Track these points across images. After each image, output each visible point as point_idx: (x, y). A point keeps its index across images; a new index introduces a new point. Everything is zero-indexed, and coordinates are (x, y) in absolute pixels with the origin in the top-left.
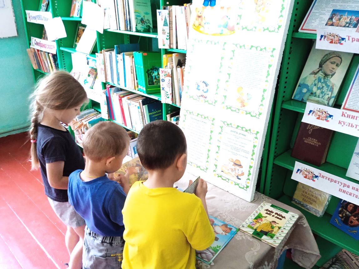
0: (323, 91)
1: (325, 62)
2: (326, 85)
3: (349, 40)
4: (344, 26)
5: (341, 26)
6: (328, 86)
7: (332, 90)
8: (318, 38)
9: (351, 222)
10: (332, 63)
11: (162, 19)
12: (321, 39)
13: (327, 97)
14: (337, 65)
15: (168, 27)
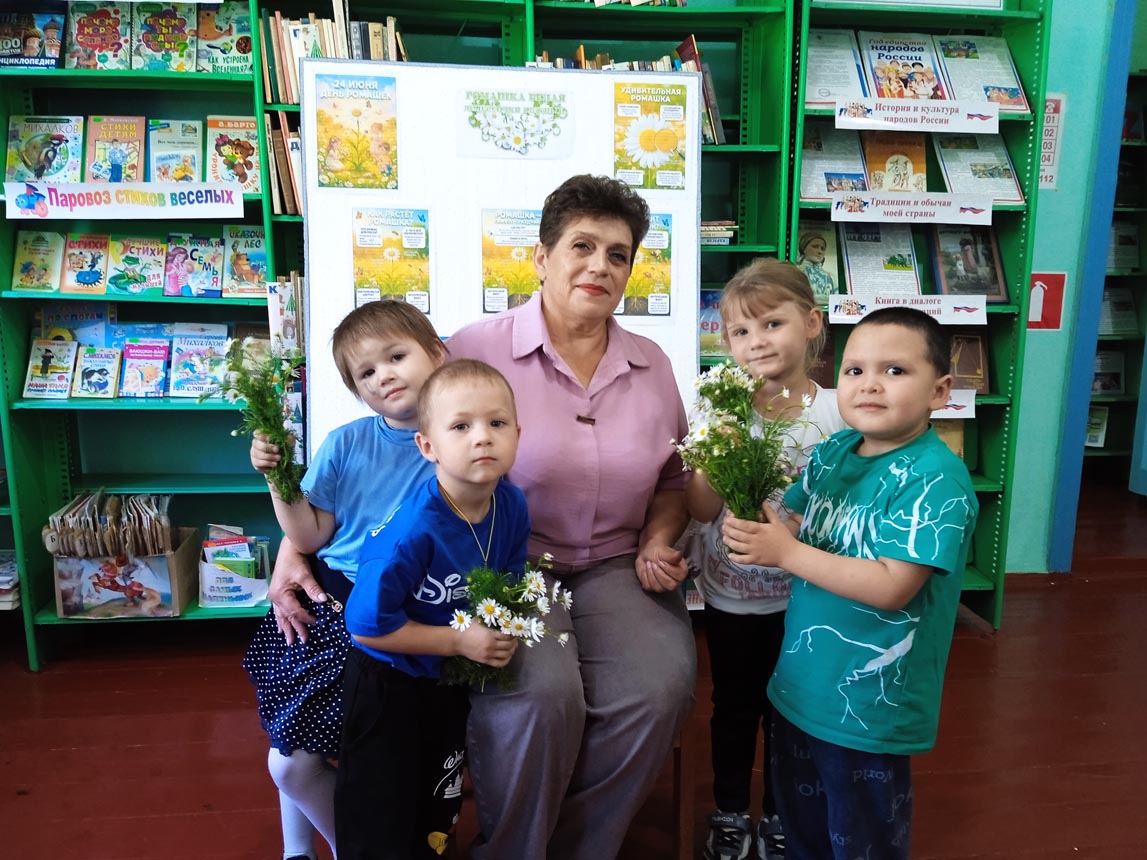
1: (805, 246)
2: (820, 275)
4: (853, 189)
5: (848, 189)
6: (824, 277)
7: (830, 281)
8: (834, 206)
10: (814, 247)
12: (836, 209)
13: (828, 290)
14: (823, 249)
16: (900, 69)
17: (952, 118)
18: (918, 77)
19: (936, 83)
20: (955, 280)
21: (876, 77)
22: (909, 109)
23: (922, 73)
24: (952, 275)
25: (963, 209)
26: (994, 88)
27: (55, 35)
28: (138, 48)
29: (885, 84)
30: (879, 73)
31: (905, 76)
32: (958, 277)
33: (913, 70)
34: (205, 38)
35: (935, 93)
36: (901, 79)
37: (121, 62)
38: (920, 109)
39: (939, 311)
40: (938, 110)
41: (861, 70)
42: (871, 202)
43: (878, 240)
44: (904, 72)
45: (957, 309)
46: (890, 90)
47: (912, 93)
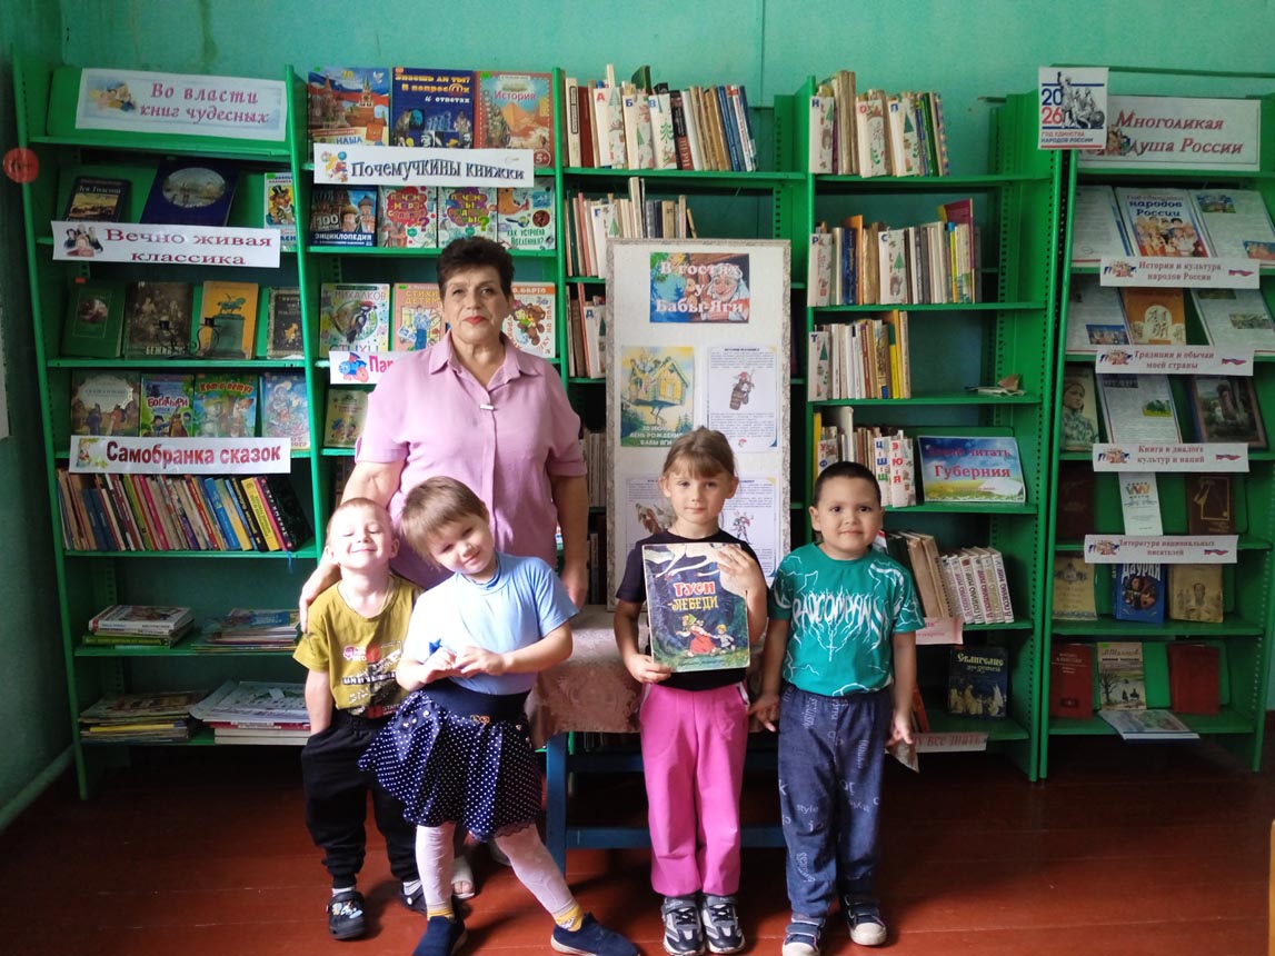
2: (1080, 422)
3: (1136, 356)
4: (1115, 344)
5: (1111, 344)
6: (1083, 423)
7: (1090, 427)
8: (1098, 359)
9: (1145, 603)
11: (818, 349)
12: (1100, 361)
13: (1088, 437)
14: (1082, 395)
15: (827, 362)
16: (1160, 224)
17: (1214, 274)
18: (1178, 233)
19: (1196, 239)
20: (1215, 426)
21: (1137, 234)
22: (1171, 266)
23: (1181, 229)
24: (1211, 421)
25: (1225, 361)
26: (1253, 243)
27: (369, 211)
28: (443, 222)
29: (1146, 241)
30: (1140, 230)
31: (1165, 232)
32: (1217, 424)
33: (1173, 226)
34: (505, 212)
35: (1196, 249)
36: (1161, 235)
37: (429, 236)
38: (1183, 266)
39: (1202, 460)
40: (1201, 267)
41: (1121, 227)
42: (1134, 355)
43: (1135, 386)
44: (1164, 228)
45: (1219, 457)
46: (1152, 247)
47: (1174, 250)
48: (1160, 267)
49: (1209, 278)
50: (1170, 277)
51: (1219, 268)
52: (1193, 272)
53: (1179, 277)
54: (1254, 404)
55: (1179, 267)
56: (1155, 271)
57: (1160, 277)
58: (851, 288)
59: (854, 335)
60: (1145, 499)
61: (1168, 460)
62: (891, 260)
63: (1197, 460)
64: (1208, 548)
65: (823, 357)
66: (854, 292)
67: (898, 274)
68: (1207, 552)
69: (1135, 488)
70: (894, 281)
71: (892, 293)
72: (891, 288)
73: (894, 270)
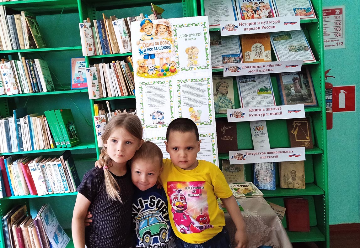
0: (226, 103)
1: (219, 88)
3: (243, 68)
4: (234, 63)
5: (232, 63)
6: (228, 100)
7: (231, 102)
8: (224, 70)
10: (223, 87)
11: (91, 75)
12: (226, 71)
13: (230, 106)
14: (227, 88)
15: (97, 81)
16: (253, 5)
17: (277, 25)
18: (262, 8)
19: (270, 10)
20: (290, 97)
21: (241, 11)
22: (255, 23)
23: (263, 6)
24: (289, 95)
25: (287, 66)
26: (298, 9)
29: (245, 13)
30: (243, 9)
31: (255, 8)
32: (292, 95)
33: (260, 5)
35: (269, 15)
36: (254, 10)
38: (260, 23)
39: (281, 113)
40: (270, 23)
41: (235, 9)
42: (242, 67)
43: (254, 81)
44: (255, 7)
45: (290, 111)
46: (248, 16)
47: (258, 16)
48: (249, 24)
49: (274, 27)
50: (255, 29)
51: (279, 22)
52: (266, 25)
53: (259, 28)
54: (311, 85)
55: (259, 23)
56: (247, 27)
57: (249, 29)
58: (106, 46)
59: (110, 68)
60: (262, 133)
61: (264, 115)
62: (121, 33)
63: (278, 114)
64: (290, 154)
65: (94, 78)
66: (107, 48)
67: (125, 39)
68: (290, 156)
69: (257, 128)
70: (124, 42)
71: (125, 48)
72: (124, 46)
73: (123, 37)
